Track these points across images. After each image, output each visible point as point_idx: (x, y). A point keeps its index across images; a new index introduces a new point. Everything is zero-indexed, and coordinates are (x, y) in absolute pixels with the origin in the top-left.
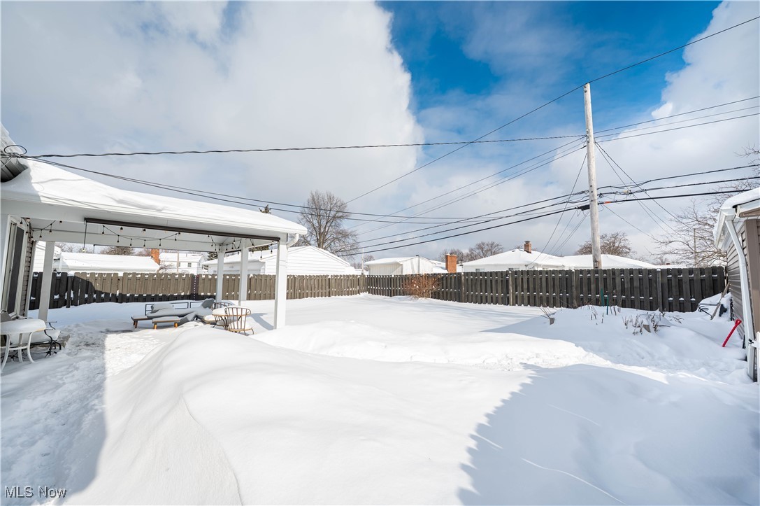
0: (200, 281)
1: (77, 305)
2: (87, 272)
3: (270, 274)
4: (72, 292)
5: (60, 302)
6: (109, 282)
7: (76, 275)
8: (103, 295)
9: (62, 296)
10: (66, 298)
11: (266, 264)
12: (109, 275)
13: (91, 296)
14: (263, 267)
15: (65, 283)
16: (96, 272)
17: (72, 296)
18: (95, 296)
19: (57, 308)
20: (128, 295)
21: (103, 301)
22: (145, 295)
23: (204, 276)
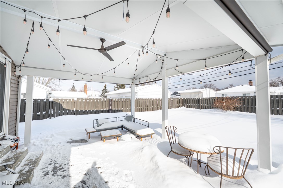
0: (113, 102)
1: (55, 117)
2: (59, 98)
3: (147, 98)
4: (52, 110)
5: (47, 116)
6: (70, 104)
7: (54, 100)
8: (67, 111)
9: (47, 112)
10: (49, 113)
11: (138, 93)
12: (70, 100)
13: (61, 111)
14: (136, 95)
15: (48, 104)
16: (63, 98)
17: (52, 112)
18: (63, 111)
19: (45, 119)
20: (80, 111)
21: (67, 114)
22: (87, 110)
23: (114, 100)
